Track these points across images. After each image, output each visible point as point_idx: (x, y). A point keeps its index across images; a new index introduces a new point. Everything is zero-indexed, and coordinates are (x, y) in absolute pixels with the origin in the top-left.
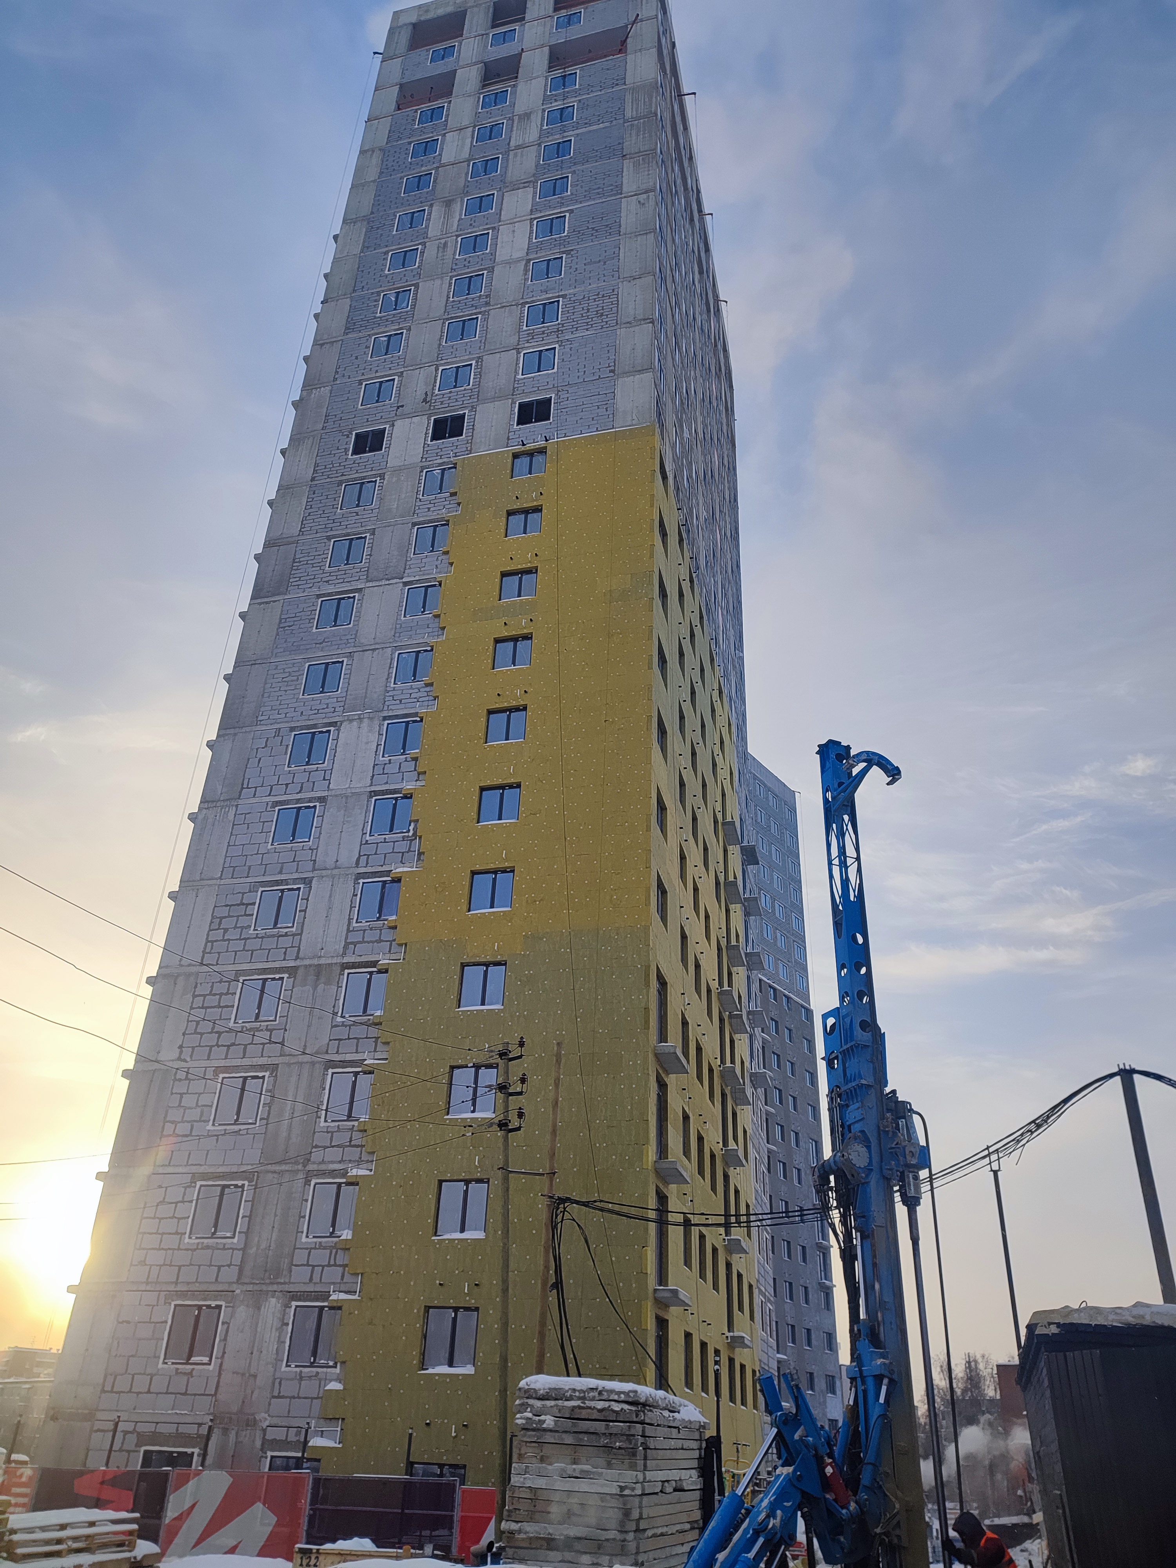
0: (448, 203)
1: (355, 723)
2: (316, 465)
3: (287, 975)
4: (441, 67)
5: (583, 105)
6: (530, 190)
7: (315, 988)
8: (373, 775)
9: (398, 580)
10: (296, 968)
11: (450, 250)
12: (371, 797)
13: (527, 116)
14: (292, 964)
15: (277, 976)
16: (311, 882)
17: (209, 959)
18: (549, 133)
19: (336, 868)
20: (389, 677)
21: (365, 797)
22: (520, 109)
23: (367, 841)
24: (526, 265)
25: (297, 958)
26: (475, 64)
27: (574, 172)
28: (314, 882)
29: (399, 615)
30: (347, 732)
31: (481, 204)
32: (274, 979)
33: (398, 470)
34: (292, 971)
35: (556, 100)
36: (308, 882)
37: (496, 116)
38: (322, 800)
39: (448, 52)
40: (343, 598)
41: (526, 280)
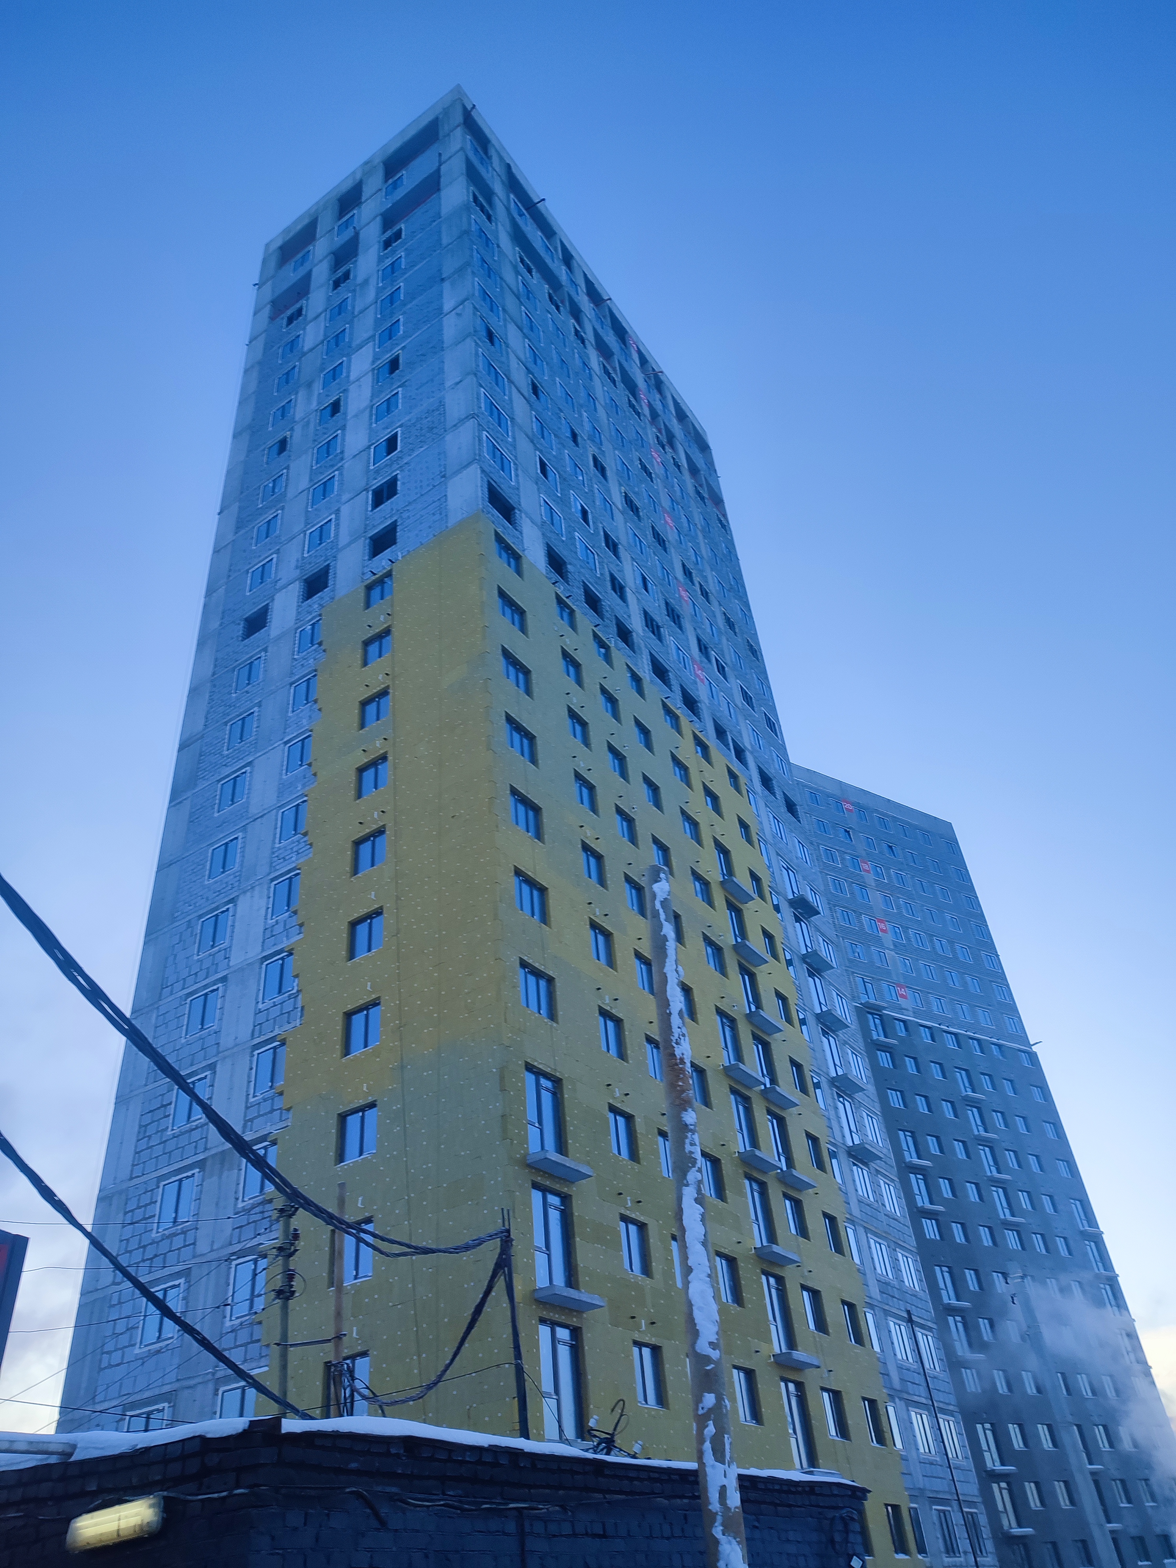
0: (309, 385)
1: (249, 894)
2: (216, 660)
3: (198, 1170)
4: (301, 272)
5: (408, 252)
6: (371, 344)
7: (220, 1177)
8: (264, 940)
9: (281, 742)
10: (204, 1161)
11: (312, 426)
12: (262, 963)
13: (366, 282)
14: (201, 1157)
15: (189, 1174)
16: (215, 1066)
17: (138, 1171)
18: (384, 288)
19: (236, 1045)
20: (275, 838)
21: (257, 965)
22: (360, 279)
23: (260, 1009)
24: (371, 411)
25: (206, 1149)
26: (326, 257)
27: (404, 313)
28: (218, 1066)
29: (281, 774)
30: (243, 904)
31: (335, 373)
32: (187, 1177)
33: (279, 638)
34: (201, 1165)
35: (387, 258)
36: (212, 1067)
37: (344, 291)
38: (224, 979)
39: (304, 259)
40: (238, 776)
41: (371, 424)
